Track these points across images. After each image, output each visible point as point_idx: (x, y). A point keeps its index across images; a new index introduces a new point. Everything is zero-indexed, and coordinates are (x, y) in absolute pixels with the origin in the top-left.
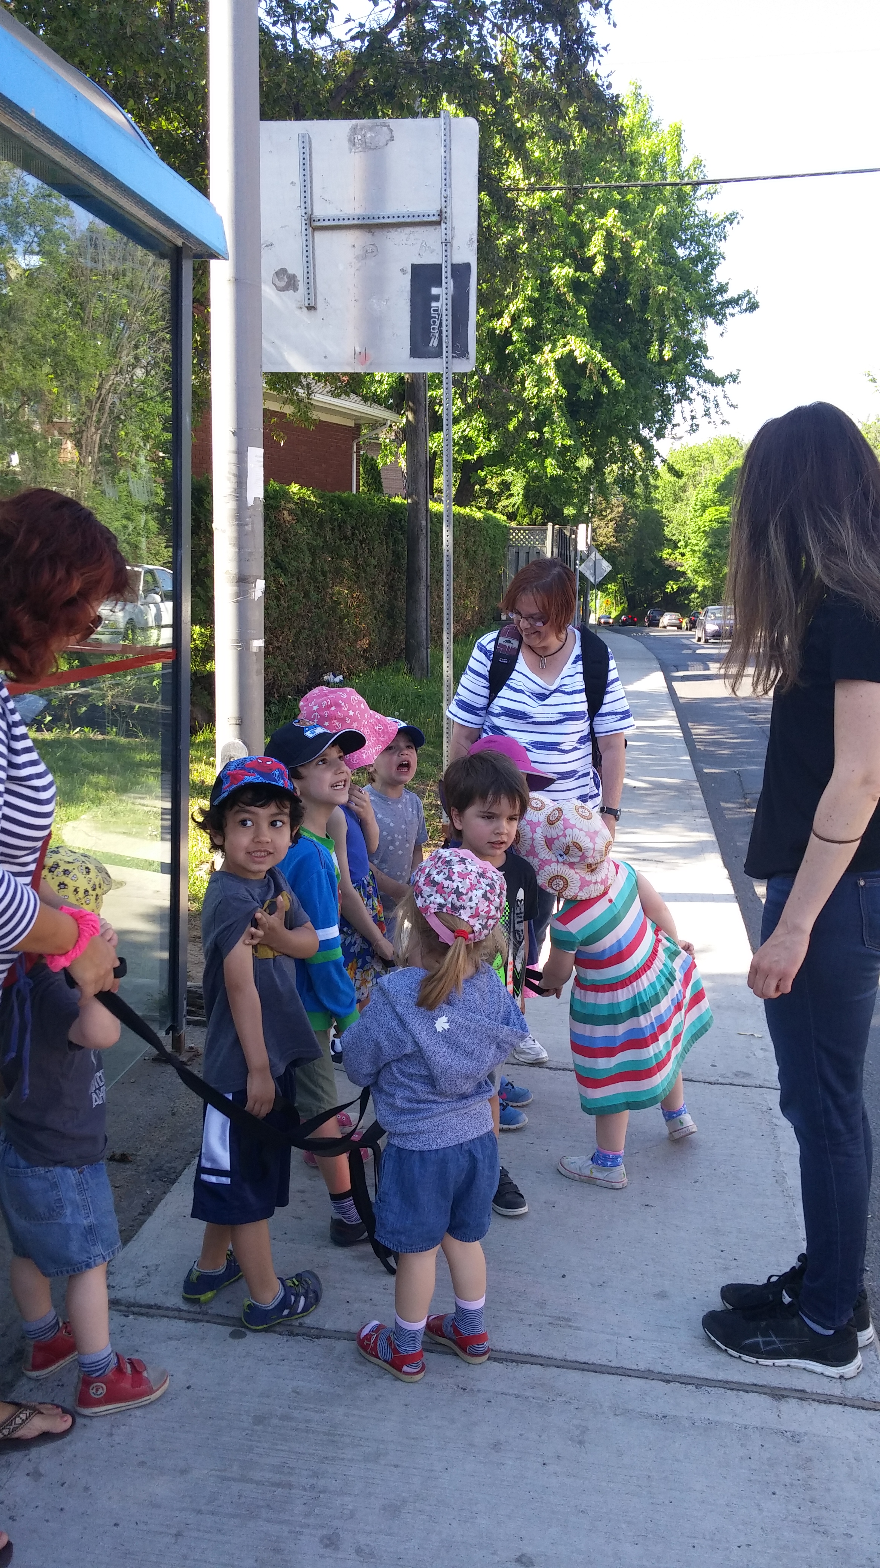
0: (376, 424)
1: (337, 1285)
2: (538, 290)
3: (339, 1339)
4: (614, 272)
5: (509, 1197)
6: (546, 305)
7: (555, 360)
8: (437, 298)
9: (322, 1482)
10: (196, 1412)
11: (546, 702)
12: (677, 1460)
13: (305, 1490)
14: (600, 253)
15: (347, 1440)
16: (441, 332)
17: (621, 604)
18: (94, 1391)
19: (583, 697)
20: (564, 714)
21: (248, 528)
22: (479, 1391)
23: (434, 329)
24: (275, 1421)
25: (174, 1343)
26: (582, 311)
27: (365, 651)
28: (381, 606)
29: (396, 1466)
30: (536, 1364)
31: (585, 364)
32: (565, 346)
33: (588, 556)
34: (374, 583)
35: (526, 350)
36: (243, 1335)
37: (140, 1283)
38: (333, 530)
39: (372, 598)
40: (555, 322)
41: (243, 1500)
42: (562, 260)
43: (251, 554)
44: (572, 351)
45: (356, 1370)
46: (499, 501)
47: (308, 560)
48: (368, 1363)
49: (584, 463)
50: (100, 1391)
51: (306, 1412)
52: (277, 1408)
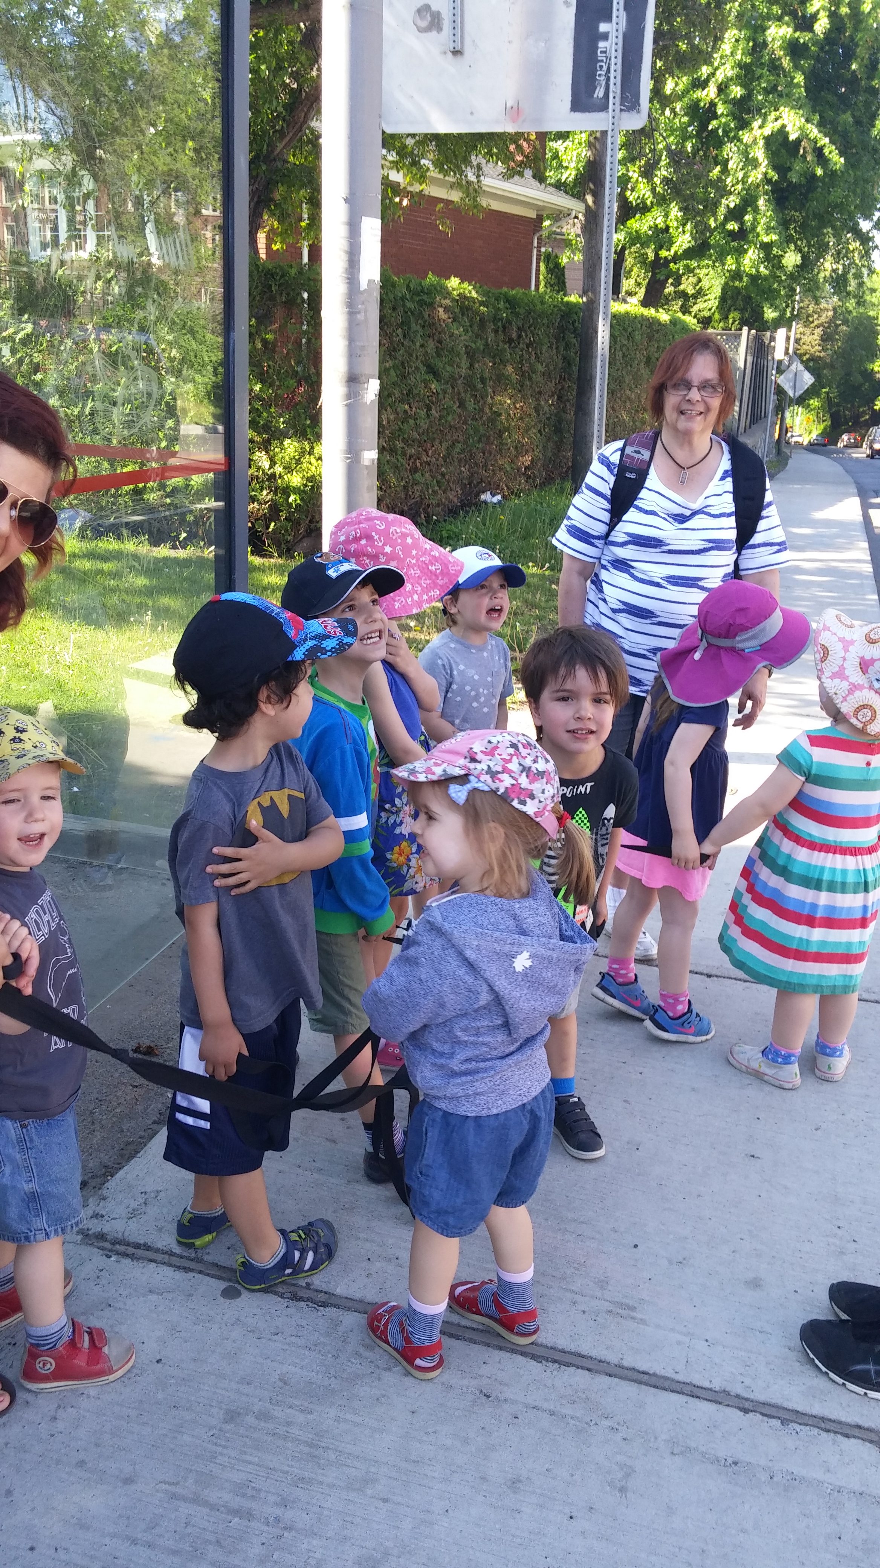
0: (559, 216)
1: (361, 1235)
2: (750, 54)
3: (349, 1309)
4: (840, 32)
5: (583, 1136)
6: (759, 72)
7: (764, 138)
8: (605, 37)
9: (289, 1515)
10: (160, 1396)
11: (686, 525)
12: (744, 1531)
13: (268, 1524)
14: (823, 8)
15: (332, 1456)
16: (608, 79)
17: (824, 421)
18: (41, 1365)
19: (732, 521)
20: (710, 541)
21: (360, 317)
22: (506, 1400)
23: (600, 75)
24: (250, 1420)
25: (153, 1298)
26: (799, 78)
27: (526, 468)
28: (548, 419)
29: (385, 1500)
30: (582, 1368)
31: (798, 142)
32: (776, 120)
33: (789, 367)
34: (540, 393)
35: (732, 125)
36: (238, 1294)
37: (134, 1214)
38: (496, 331)
39: (537, 409)
40: (767, 92)
41: (189, 1530)
42: (780, 19)
43: (363, 348)
44: (784, 126)
45: (361, 1356)
46: (695, 304)
47: (465, 363)
48: (377, 1348)
49: (791, 259)
50: (48, 1366)
51: (289, 1411)
52: (256, 1400)
